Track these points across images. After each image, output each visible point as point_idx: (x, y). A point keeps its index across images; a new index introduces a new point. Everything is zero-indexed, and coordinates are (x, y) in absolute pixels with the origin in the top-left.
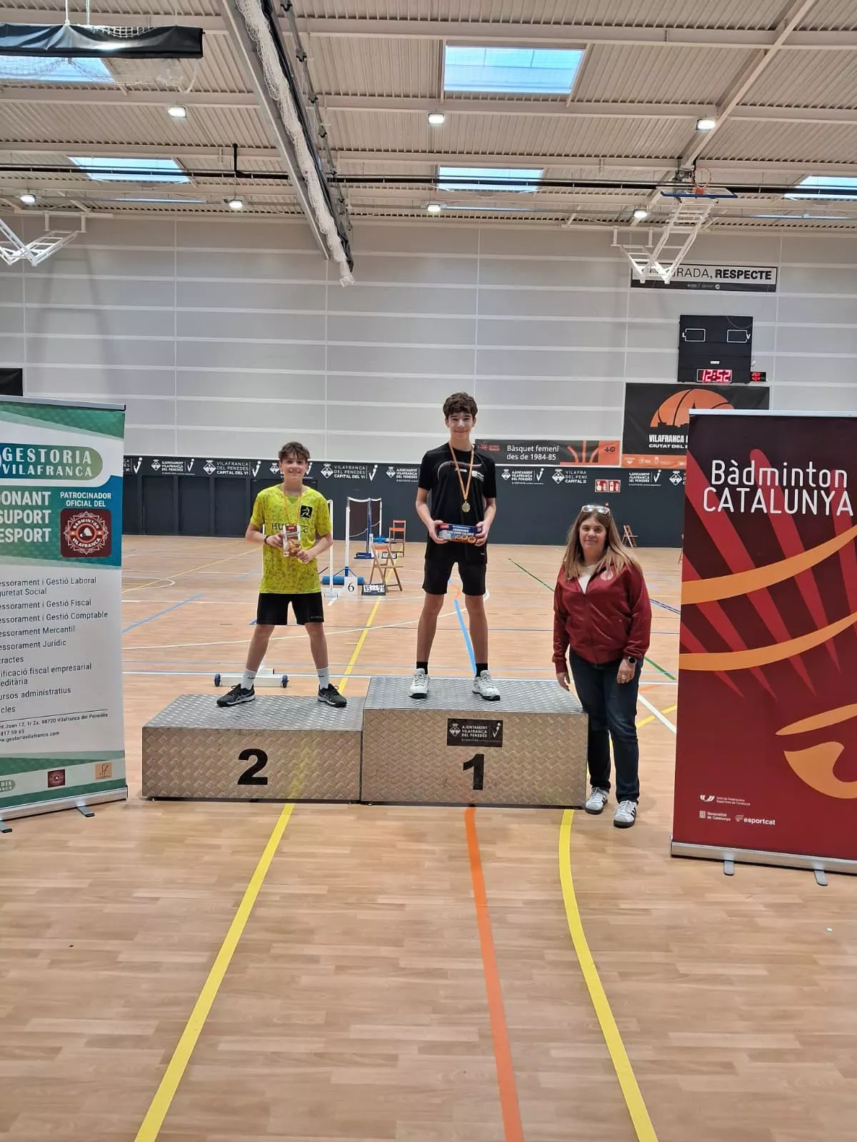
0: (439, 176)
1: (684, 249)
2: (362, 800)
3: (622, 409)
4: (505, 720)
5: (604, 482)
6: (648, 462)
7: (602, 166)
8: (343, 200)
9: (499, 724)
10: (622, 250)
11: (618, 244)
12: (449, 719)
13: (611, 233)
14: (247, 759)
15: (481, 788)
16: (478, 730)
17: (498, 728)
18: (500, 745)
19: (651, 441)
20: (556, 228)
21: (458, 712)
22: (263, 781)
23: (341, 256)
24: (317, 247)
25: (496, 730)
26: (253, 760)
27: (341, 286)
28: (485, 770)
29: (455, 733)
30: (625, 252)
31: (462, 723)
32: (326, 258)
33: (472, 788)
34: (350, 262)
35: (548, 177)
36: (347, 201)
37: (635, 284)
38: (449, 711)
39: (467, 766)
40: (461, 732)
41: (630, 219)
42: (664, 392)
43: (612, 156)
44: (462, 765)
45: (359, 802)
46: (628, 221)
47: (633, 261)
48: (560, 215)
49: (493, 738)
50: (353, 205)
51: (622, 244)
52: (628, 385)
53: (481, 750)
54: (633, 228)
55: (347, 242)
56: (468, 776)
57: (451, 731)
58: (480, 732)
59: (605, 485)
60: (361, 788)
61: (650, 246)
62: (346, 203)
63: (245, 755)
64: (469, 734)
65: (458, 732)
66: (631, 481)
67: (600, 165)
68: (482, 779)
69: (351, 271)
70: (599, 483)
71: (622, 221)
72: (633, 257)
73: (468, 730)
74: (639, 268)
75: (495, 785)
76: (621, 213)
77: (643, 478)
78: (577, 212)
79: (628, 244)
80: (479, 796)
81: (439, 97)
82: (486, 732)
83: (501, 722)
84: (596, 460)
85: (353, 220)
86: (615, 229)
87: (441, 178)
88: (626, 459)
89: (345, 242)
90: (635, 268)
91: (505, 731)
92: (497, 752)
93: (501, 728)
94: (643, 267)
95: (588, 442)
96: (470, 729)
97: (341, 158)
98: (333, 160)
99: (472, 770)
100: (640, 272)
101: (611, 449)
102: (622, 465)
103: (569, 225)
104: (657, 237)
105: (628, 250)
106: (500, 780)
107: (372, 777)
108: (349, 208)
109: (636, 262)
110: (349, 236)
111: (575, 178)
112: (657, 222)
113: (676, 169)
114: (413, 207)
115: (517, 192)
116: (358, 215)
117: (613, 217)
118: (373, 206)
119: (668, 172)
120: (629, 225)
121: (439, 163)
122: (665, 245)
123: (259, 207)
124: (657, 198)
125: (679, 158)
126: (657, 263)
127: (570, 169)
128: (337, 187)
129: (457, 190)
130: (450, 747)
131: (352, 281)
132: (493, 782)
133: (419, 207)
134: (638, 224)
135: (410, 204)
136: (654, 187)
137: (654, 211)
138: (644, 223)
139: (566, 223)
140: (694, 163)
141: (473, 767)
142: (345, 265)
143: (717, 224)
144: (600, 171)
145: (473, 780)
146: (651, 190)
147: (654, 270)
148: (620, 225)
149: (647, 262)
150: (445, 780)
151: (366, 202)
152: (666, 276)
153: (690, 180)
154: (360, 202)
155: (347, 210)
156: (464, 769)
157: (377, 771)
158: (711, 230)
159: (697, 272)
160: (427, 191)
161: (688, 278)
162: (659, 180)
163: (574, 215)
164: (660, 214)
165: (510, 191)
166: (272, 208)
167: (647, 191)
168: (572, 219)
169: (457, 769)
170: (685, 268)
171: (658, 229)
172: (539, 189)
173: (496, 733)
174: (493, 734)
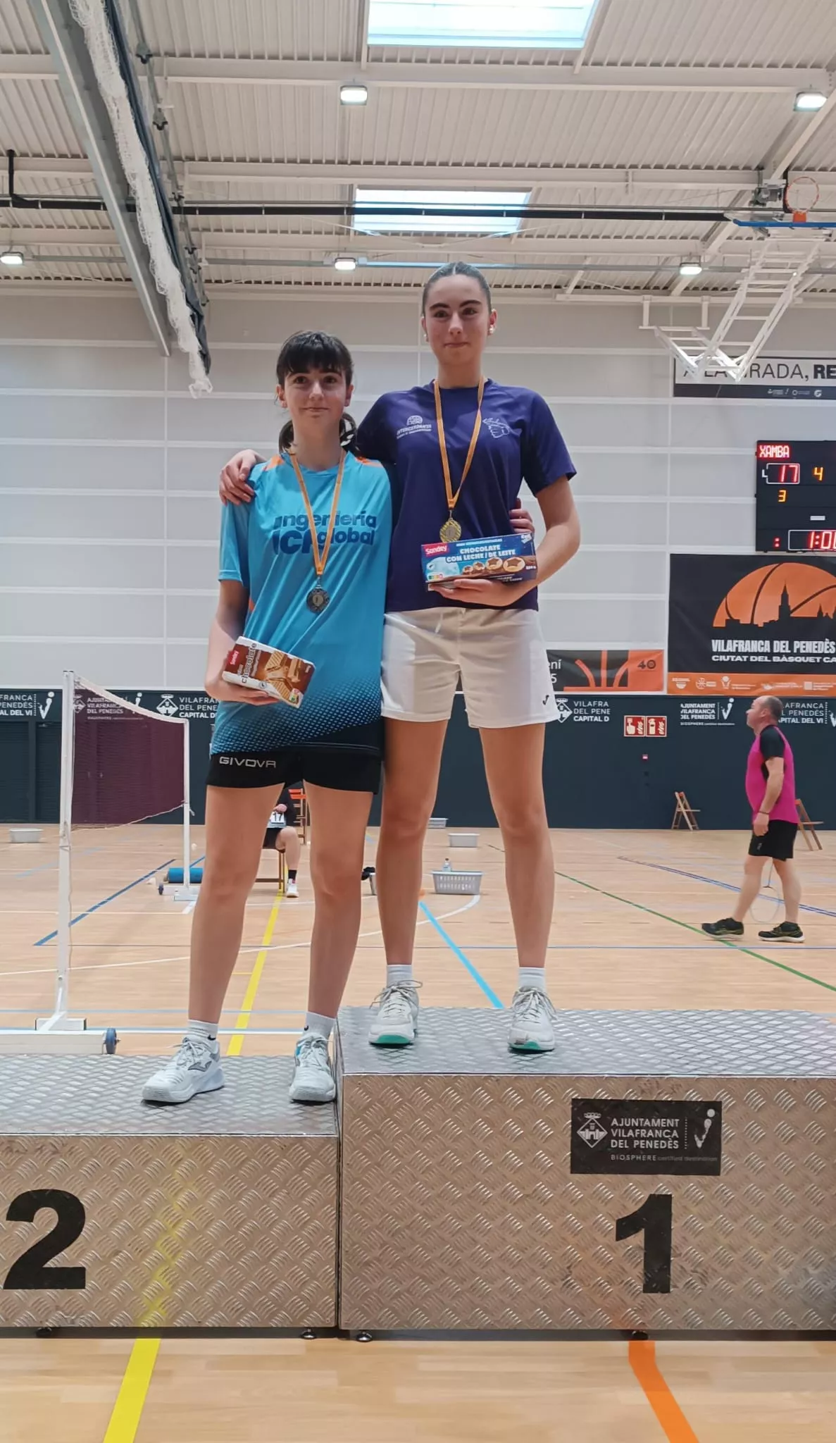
0: (355, 203)
1: (770, 323)
2: (343, 1327)
3: (665, 597)
4: (727, 1102)
5: (640, 719)
6: (712, 684)
7: (630, 183)
8: (194, 249)
9: (711, 1113)
10: (657, 335)
11: (650, 324)
12: (575, 1101)
13: (639, 308)
14: (31, 1220)
15: (665, 1289)
16: (653, 1129)
17: (708, 1123)
18: (713, 1169)
19: (715, 650)
20: (546, 301)
21: (599, 1080)
22: (74, 1278)
23: (189, 342)
24: (150, 335)
25: (703, 1128)
26: (47, 1219)
27: (192, 399)
28: (675, 1239)
29: (592, 1140)
30: (664, 337)
31: (612, 1110)
32: (164, 355)
33: (640, 1287)
34: (205, 356)
35: (538, 202)
36: (200, 253)
37: (683, 390)
38: (573, 1080)
39: (625, 1227)
40: (608, 1137)
41: (671, 281)
42: (735, 567)
43: (646, 167)
44: (614, 1225)
45: (335, 1332)
46: (665, 288)
47: (679, 349)
48: (553, 277)
49: (694, 1151)
50: (210, 261)
51: (658, 325)
52: (674, 557)
53: (663, 1184)
54: (675, 298)
55: (200, 317)
56: (629, 1256)
57: (580, 1132)
58: (660, 1134)
59: (640, 724)
60: (338, 1296)
61: (704, 327)
62: (199, 257)
63: (23, 1209)
64: (630, 1140)
65: (600, 1135)
66: (684, 717)
67: (627, 181)
68: (668, 1262)
69: (207, 372)
70: (630, 721)
71: (657, 288)
72: (680, 344)
73: (627, 1129)
74: (691, 360)
75: (704, 1279)
76: (658, 269)
77: (701, 713)
78: (586, 268)
79: (669, 325)
80: (660, 1309)
81: (359, 59)
82: (675, 1134)
83: (717, 1106)
84: (624, 682)
85: (210, 290)
86: (647, 301)
87: (357, 206)
88: (674, 680)
89: (197, 318)
90: (683, 360)
91: (726, 1130)
92: (704, 1187)
93: (717, 1121)
94: (695, 358)
95: (609, 652)
96: (634, 1128)
97: (190, 173)
98: (178, 176)
99: (638, 1239)
100: (693, 367)
101: (649, 663)
102: (669, 691)
103: (568, 296)
104: (717, 313)
105: (668, 333)
106: (716, 1266)
107: (367, 1264)
108: (204, 264)
109: (684, 350)
110: (204, 310)
111: (586, 204)
112: (715, 289)
113: (754, 187)
114: (310, 264)
115: (484, 235)
116: (217, 282)
117: (643, 277)
118: (244, 262)
119: (741, 193)
120: (669, 294)
121: (356, 181)
122: (738, 315)
123: (52, 269)
124: (720, 240)
125: (760, 168)
126: (719, 352)
127: (577, 189)
128: (184, 224)
129: (385, 233)
130: (578, 1177)
131: (210, 391)
132: (697, 1272)
133: (321, 264)
134: (687, 289)
135: (304, 258)
136: (719, 218)
137: (713, 265)
138: (696, 289)
139: (563, 292)
140: (785, 176)
141: (643, 1230)
142: (197, 361)
143: (814, 290)
144: (627, 192)
145: (642, 1266)
146: (713, 222)
147: (715, 363)
148: (655, 295)
149: (703, 351)
150: (569, 1268)
151: (231, 257)
152: (736, 371)
153: (779, 204)
154: (220, 256)
155: (200, 268)
156: (619, 1237)
157: (382, 1246)
158: (805, 299)
159: (783, 369)
160: (334, 237)
161: (768, 381)
162: (726, 206)
163: (578, 277)
164: (723, 269)
165: (473, 235)
166: (73, 269)
167: (709, 224)
168: (574, 284)
169: (599, 1237)
170: (764, 363)
171: (716, 300)
172: (523, 227)
173: (704, 1137)
174: (697, 1139)
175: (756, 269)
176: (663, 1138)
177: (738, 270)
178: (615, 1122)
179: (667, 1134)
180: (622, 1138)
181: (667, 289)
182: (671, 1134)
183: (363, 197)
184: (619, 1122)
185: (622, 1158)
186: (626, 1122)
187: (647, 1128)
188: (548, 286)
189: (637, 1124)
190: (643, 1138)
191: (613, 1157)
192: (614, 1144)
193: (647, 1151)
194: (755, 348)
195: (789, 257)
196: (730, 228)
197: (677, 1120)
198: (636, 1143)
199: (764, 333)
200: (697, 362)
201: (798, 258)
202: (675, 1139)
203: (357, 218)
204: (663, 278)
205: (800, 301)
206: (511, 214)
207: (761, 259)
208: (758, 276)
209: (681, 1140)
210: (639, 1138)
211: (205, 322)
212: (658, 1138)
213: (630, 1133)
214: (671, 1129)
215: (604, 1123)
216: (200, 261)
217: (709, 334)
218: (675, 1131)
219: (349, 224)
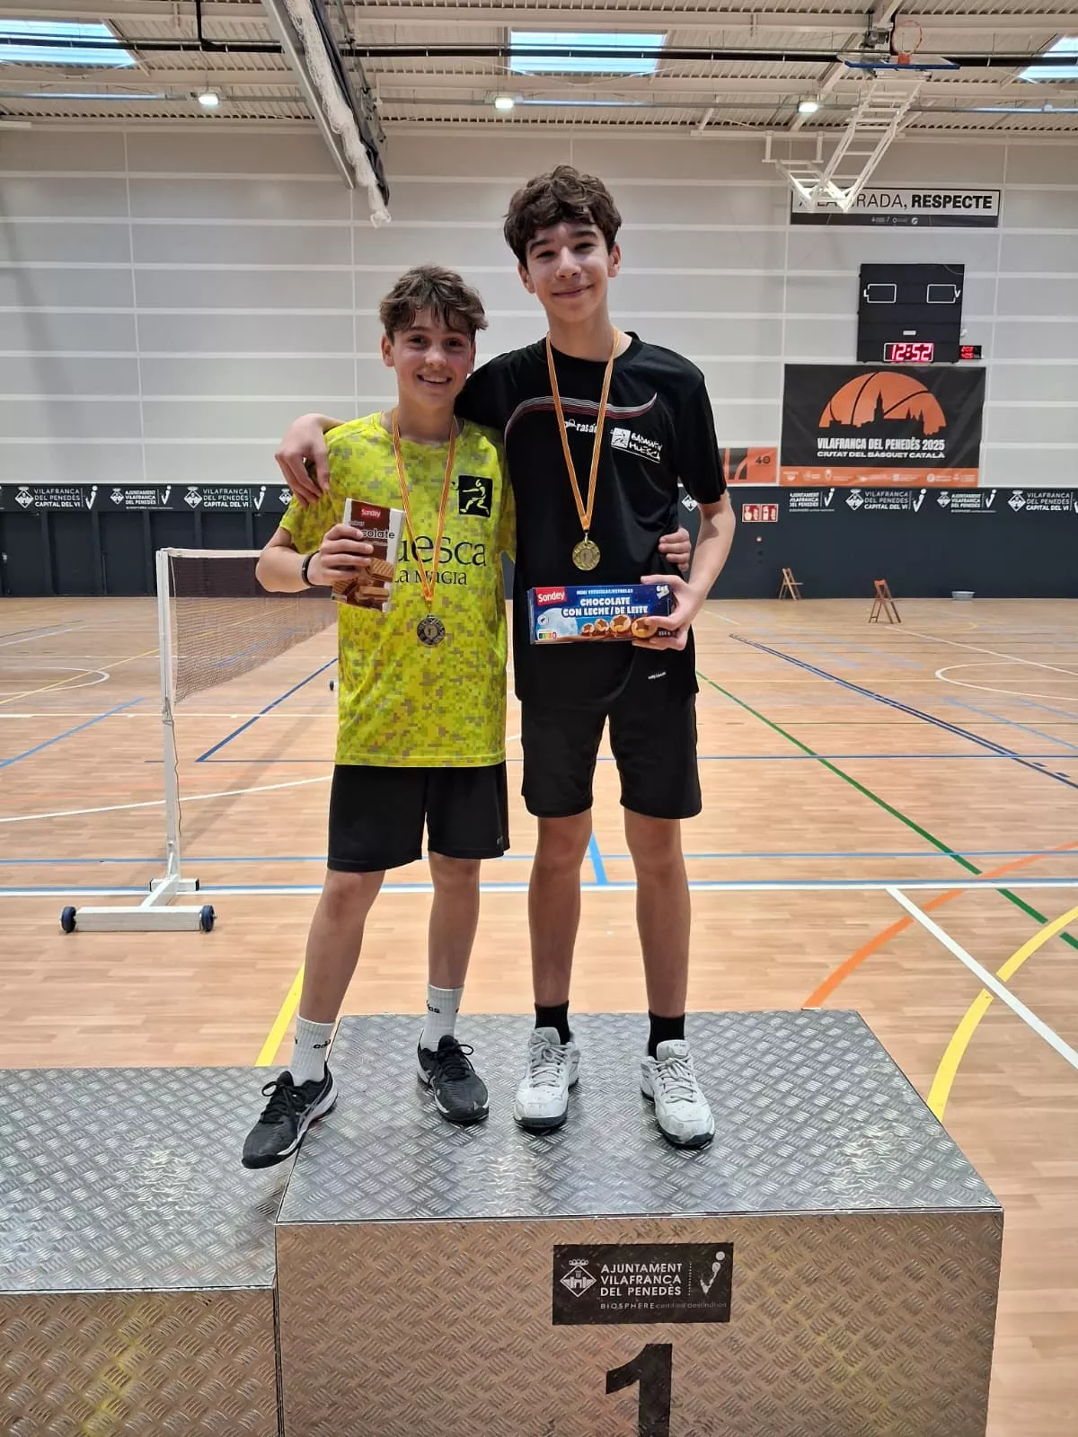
0: (511, 45)
1: (875, 157)
3: (780, 402)
4: (740, 1240)
5: (755, 507)
6: (816, 477)
7: (754, 26)
8: (368, 89)
9: (720, 1256)
10: (777, 167)
11: (772, 158)
12: (558, 1247)
13: (763, 143)
16: (651, 1275)
17: (716, 1267)
18: (724, 1316)
19: (820, 447)
20: (682, 137)
21: (587, 1226)
23: (367, 177)
24: (337, 171)
25: (709, 1273)
27: (373, 228)
28: (675, 1393)
29: (578, 1289)
30: (783, 169)
31: (598, 1256)
32: (349, 187)
34: (383, 189)
35: (674, 44)
36: (375, 93)
37: (797, 219)
38: (557, 1223)
39: (616, 1380)
40: (598, 1285)
41: (791, 119)
42: (840, 375)
43: (769, 10)
44: (604, 1377)
46: (786, 124)
47: (796, 181)
48: (688, 114)
49: (700, 1296)
50: (385, 100)
51: (778, 159)
52: (788, 367)
53: (661, 1332)
54: (795, 133)
55: (376, 154)
56: (622, 1409)
57: (564, 1281)
58: (659, 1279)
59: (756, 511)
61: (819, 160)
62: (373, 97)
64: (624, 1288)
65: (587, 1283)
66: (792, 505)
67: (752, 24)
68: (668, 1414)
69: (386, 203)
70: (748, 508)
71: (778, 124)
72: (796, 176)
73: (619, 1276)
74: (806, 192)
75: (708, 1429)
76: (779, 107)
77: (807, 501)
78: (715, 106)
79: (787, 159)
82: (677, 1279)
83: (727, 1248)
84: (743, 476)
85: (387, 127)
86: (769, 136)
87: (513, 48)
88: (785, 473)
89: (372, 154)
90: (798, 191)
91: (739, 1275)
92: (712, 1334)
93: (728, 1265)
94: (810, 190)
95: (732, 450)
96: (628, 1275)
97: (361, 17)
98: (349, 21)
99: (632, 1391)
100: (806, 198)
101: (765, 459)
102: (781, 482)
103: (701, 132)
104: (830, 147)
105: (787, 167)
106: (723, 1415)
107: (314, 1424)
108: (379, 103)
109: (801, 183)
110: (379, 147)
111: (715, 45)
112: (829, 125)
113: (865, 30)
114: (473, 103)
115: (626, 75)
116: (393, 119)
117: (767, 115)
118: (414, 101)
119: (854, 35)
120: (788, 130)
121: (510, 24)
122: (848, 150)
123: (248, 108)
124: (834, 80)
125: (870, 12)
126: (830, 183)
127: (707, 32)
128: (358, 66)
129: (538, 73)
130: (561, 1328)
131: (389, 221)
132: (700, 1422)
133: (482, 102)
134: (804, 124)
135: (468, 97)
136: (833, 59)
137: (827, 103)
138: (812, 124)
139: (696, 129)
140: (893, 19)
141: (638, 1382)
142: (376, 193)
143: (915, 126)
144: (752, 35)
145: (636, 1418)
146: (828, 63)
147: (827, 194)
148: (776, 130)
149: (816, 183)
150: (551, 1422)
151: (403, 96)
152: (844, 201)
153: (886, 47)
154: (394, 96)
155: (375, 107)
156: (609, 1391)
157: (331, 1406)
158: (907, 135)
159: (885, 199)
160: (494, 77)
161: (872, 210)
162: (839, 48)
163: (710, 114)
164: (836, 107)
165: (617, 75)
166: (266, 109)
167: (823, 65)
168: (705, 121)
169: (586, 1390)
170: (869, 193)
171: (830, 135)
172: (661, 67)
173: (711, 1281)
174: (702, 1284)
175: (864, 108)
176: (663, 1285)
177: (848, 107)
178: (605, 1268)
179: (667, 1279)
180: (613, 1286)
181: (787, 125)
182: (672, 1280)
183: (518, 39)
184: (611, 1268)
185: (615, 1307)
186: (617, 1268)
187: (644, 1274)
188: (684, 123)
189: (632, 1271)
190: (639, 1285)
191: (603, 1306)
192: (604, 1292)
193: (643, 1298)
194: (861, 181)
195: (893, 97)
196: (843, 68)
197: (679, 1265)
198: (631, 1290)
199: (870, 167)
200: (811, 194)
201: (902, 97)
202: (677, 1284)
203: (514, 59)
204: (784, 115)
205: (903, 136)
206: (648, 55)
207: (868, 99)
208: (866, 115)
209: (683, 1286)
210: (634, 1285)
211: (381, 156)
212: (657, 1285)
213: (624, 1280)
214: (673, 1274)
215: (594, 1270)
216: (375, 100)
217: (822, 167)
218: (677, 1276)
219: (506, 65)
